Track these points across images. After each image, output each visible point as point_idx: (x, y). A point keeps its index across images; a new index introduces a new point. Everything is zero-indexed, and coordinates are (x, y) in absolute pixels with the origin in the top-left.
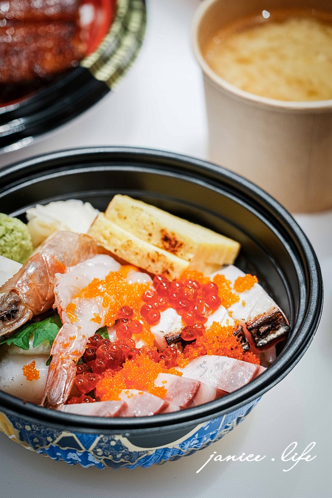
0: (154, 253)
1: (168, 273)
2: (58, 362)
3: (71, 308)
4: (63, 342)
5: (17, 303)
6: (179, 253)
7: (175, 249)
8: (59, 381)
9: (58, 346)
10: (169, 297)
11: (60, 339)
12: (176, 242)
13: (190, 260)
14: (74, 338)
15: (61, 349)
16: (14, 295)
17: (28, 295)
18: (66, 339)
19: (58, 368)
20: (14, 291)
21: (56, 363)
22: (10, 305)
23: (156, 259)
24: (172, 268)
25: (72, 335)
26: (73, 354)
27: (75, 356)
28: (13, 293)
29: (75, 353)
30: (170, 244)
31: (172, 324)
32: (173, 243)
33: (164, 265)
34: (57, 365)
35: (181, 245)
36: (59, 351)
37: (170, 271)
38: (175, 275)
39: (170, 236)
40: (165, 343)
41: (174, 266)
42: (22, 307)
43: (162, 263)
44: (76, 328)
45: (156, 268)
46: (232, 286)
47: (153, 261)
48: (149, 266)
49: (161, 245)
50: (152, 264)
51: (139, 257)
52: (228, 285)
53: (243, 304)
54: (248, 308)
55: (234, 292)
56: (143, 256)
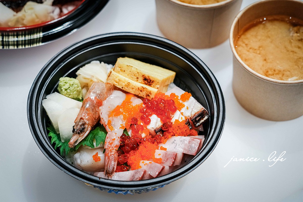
0: (141, 87)
1: (149, 96)
3: (109, 123)
5: (84, 124)
6: (152, 86)
7: (150, 84)
10: (152, 109)
11: (108, 140)
12: (151, 80)
13: (158, 88)
14: (115, 139)
16: (82, 120)
17: (88, 120)
18: (111, 140)
20: (81, 118)
22: (81, 126)
23: (142, 90)
24: (150, 93)
25: (113, 138)
27: (116, 148)
28: (81, 120)
30: (148, 81)
31: (156, 123)
32: (149, 81)
33: (147, 92)
35: (153, 81)
37: (149, 95)
38: (152, 96)
39: (147, 78)
40: (155, 133)
41: (151, 92)
42: (86, 126)
43: (146, 92)
45: (143, 94)
46: (179, 98)
47: (141, 91)
48: (140, 93)
49: (143, 82)
50: (141, 93)
51: (134, 90)
52: (177, 98)
53: (187, 108)
54: (190, 110)
55: (181, 102)
56: (136, 89)
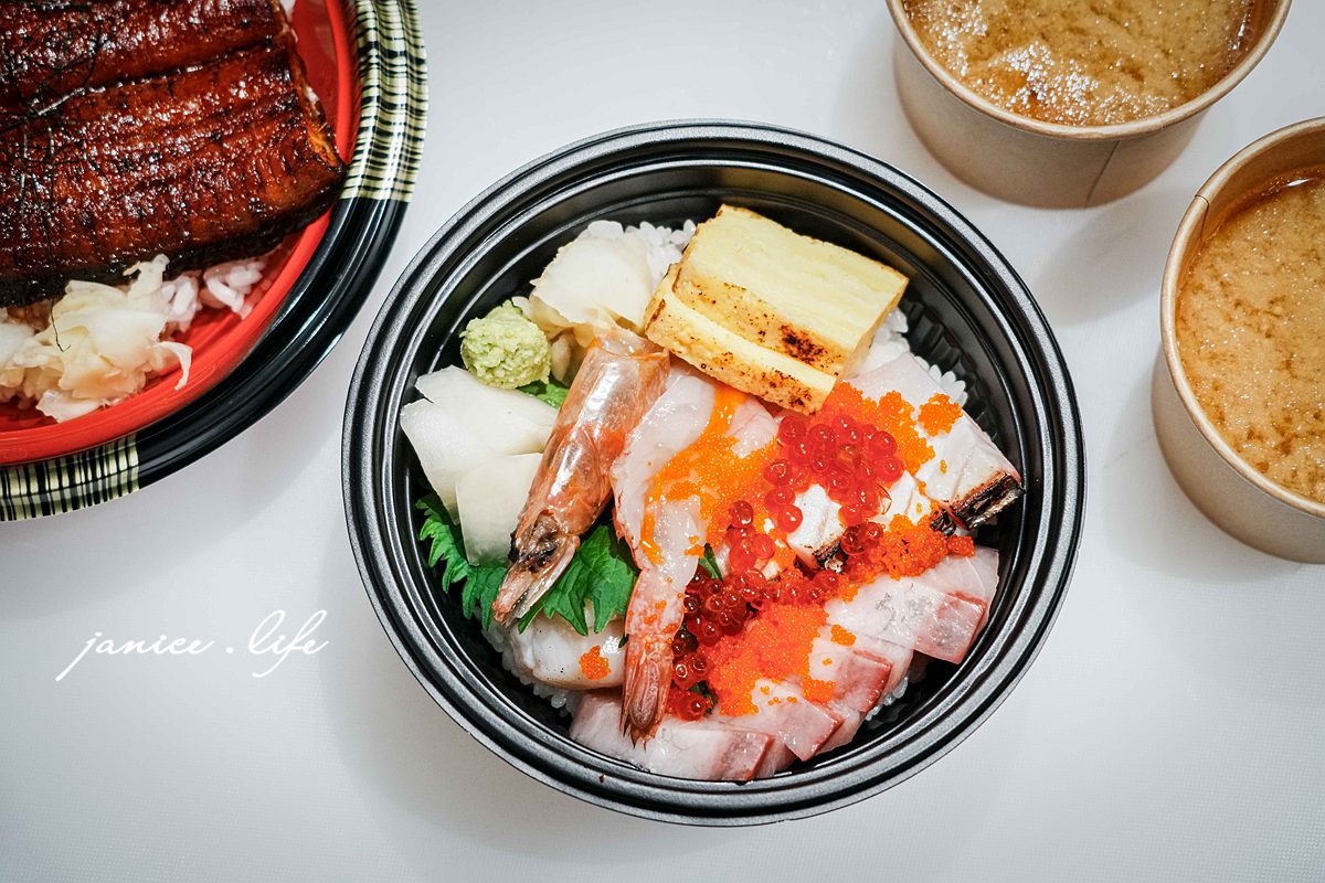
0: (774, 373)
1: (802, 403)
2: (641, 653)
4: (645, 611)
6: (816, 364)
7: (809, 356)
8: (646, 684)
9: (636, 619)
10: (811, 466)
11: (638, 605)
12: (811, 346)
13: (837, 374)
14: (664, 603)
15: (643, 626)
16: (546, 520)
17: (568, 516)
18: (650, 606)
19: (642, 662)
20: (545, 513)
21: (637, 653)
22: (541, 540)
23: (778, 384)
24: (807, 395)
25: (658, 598)
26: (665, 632)
27: (668, 636)
28: (545, 517)
29: (668, 630)
30: (799, 348)
31: (824, 524)
32: (805, 347)
33: (794, 392)
34: (640, 657)
35: (820, 351)
36: (640, 630)
37: (803, 400)
38: (814, 405)
39: (800, 336)
40: (815, 562)
41: (812, 393)
42: (562, 540)
43: (790, 389)
44: (665, 583)
45: (779, 396)
46: (914, 416)
47: (773, 385)
48: (767, 393)
49: (783, 349)
50: (772, 391)
51: (748, 379)
52: (907, 414)
53: (943, 468)
54: (952, 475)
55: (921, 432)
56: (754, 378)
